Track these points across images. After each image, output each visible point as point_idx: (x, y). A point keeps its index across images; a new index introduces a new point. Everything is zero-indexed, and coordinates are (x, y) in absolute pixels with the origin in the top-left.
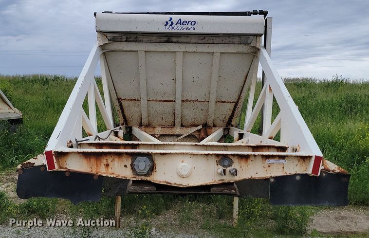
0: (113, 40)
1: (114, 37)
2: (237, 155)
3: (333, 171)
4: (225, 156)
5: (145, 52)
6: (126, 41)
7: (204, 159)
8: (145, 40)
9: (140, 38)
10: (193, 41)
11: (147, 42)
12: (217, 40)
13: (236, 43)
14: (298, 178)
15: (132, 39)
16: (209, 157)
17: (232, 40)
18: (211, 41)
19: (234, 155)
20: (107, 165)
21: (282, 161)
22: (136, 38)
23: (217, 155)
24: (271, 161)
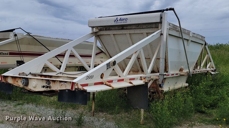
0: (100, 30)
1: (101, 29)
2: (52, 80)
3: (80, 89)
4: (48, 80)
5: (114, 35)
6: (105, 30)
7: (41, 81)
8: (113, 29)
9: (111, 28)
10: (133, 28)
11: (114, 30)
12: (144, 26)
13: (154, 27)
14: (67, 91)
15: (107, 29)
16: (43, 80)
17: (152, 26)
18: (142, 27)
19: (51, 80)
20: (17, 81)
21: (65, 83)
22: (109, 28)
23: (46, 80)
24: (62, 83)
